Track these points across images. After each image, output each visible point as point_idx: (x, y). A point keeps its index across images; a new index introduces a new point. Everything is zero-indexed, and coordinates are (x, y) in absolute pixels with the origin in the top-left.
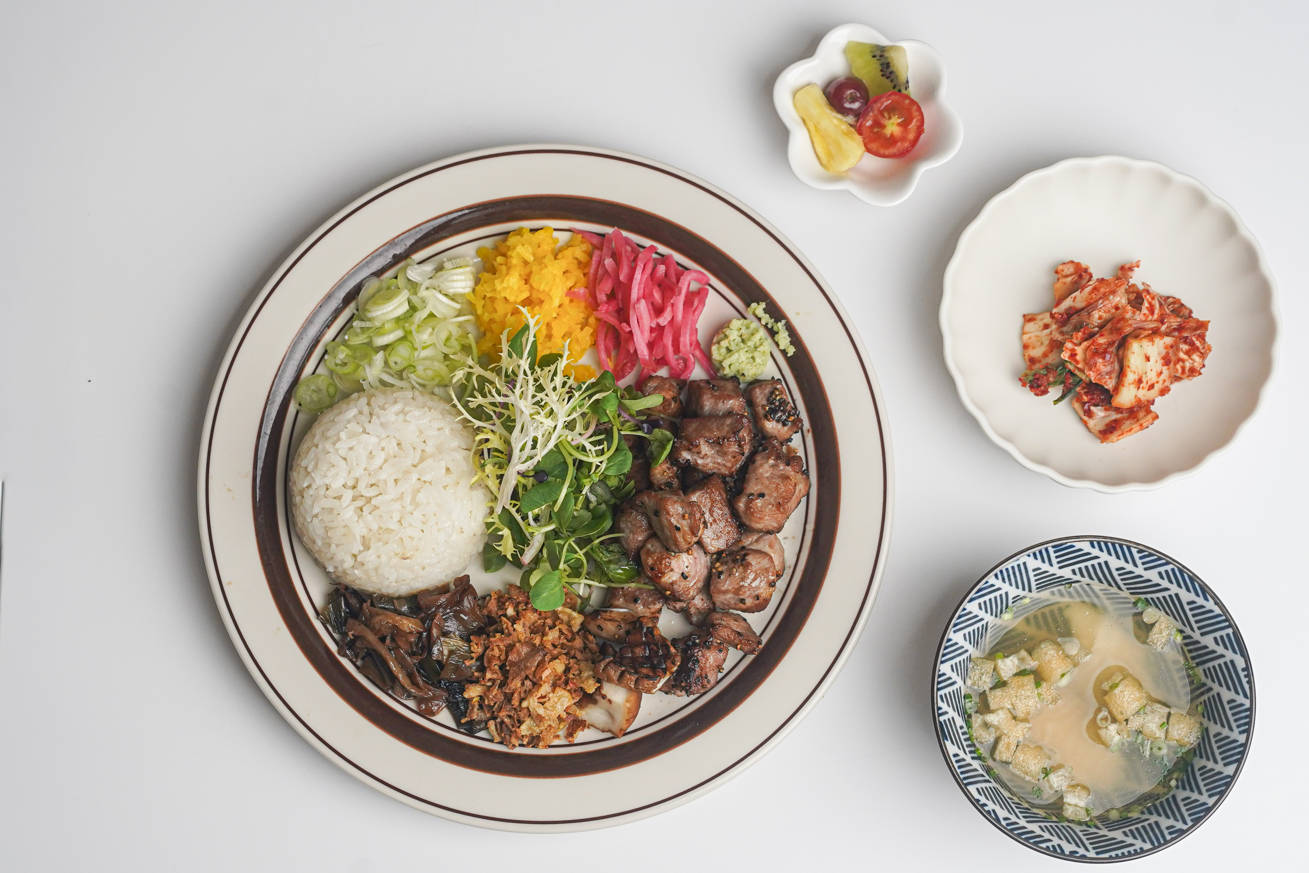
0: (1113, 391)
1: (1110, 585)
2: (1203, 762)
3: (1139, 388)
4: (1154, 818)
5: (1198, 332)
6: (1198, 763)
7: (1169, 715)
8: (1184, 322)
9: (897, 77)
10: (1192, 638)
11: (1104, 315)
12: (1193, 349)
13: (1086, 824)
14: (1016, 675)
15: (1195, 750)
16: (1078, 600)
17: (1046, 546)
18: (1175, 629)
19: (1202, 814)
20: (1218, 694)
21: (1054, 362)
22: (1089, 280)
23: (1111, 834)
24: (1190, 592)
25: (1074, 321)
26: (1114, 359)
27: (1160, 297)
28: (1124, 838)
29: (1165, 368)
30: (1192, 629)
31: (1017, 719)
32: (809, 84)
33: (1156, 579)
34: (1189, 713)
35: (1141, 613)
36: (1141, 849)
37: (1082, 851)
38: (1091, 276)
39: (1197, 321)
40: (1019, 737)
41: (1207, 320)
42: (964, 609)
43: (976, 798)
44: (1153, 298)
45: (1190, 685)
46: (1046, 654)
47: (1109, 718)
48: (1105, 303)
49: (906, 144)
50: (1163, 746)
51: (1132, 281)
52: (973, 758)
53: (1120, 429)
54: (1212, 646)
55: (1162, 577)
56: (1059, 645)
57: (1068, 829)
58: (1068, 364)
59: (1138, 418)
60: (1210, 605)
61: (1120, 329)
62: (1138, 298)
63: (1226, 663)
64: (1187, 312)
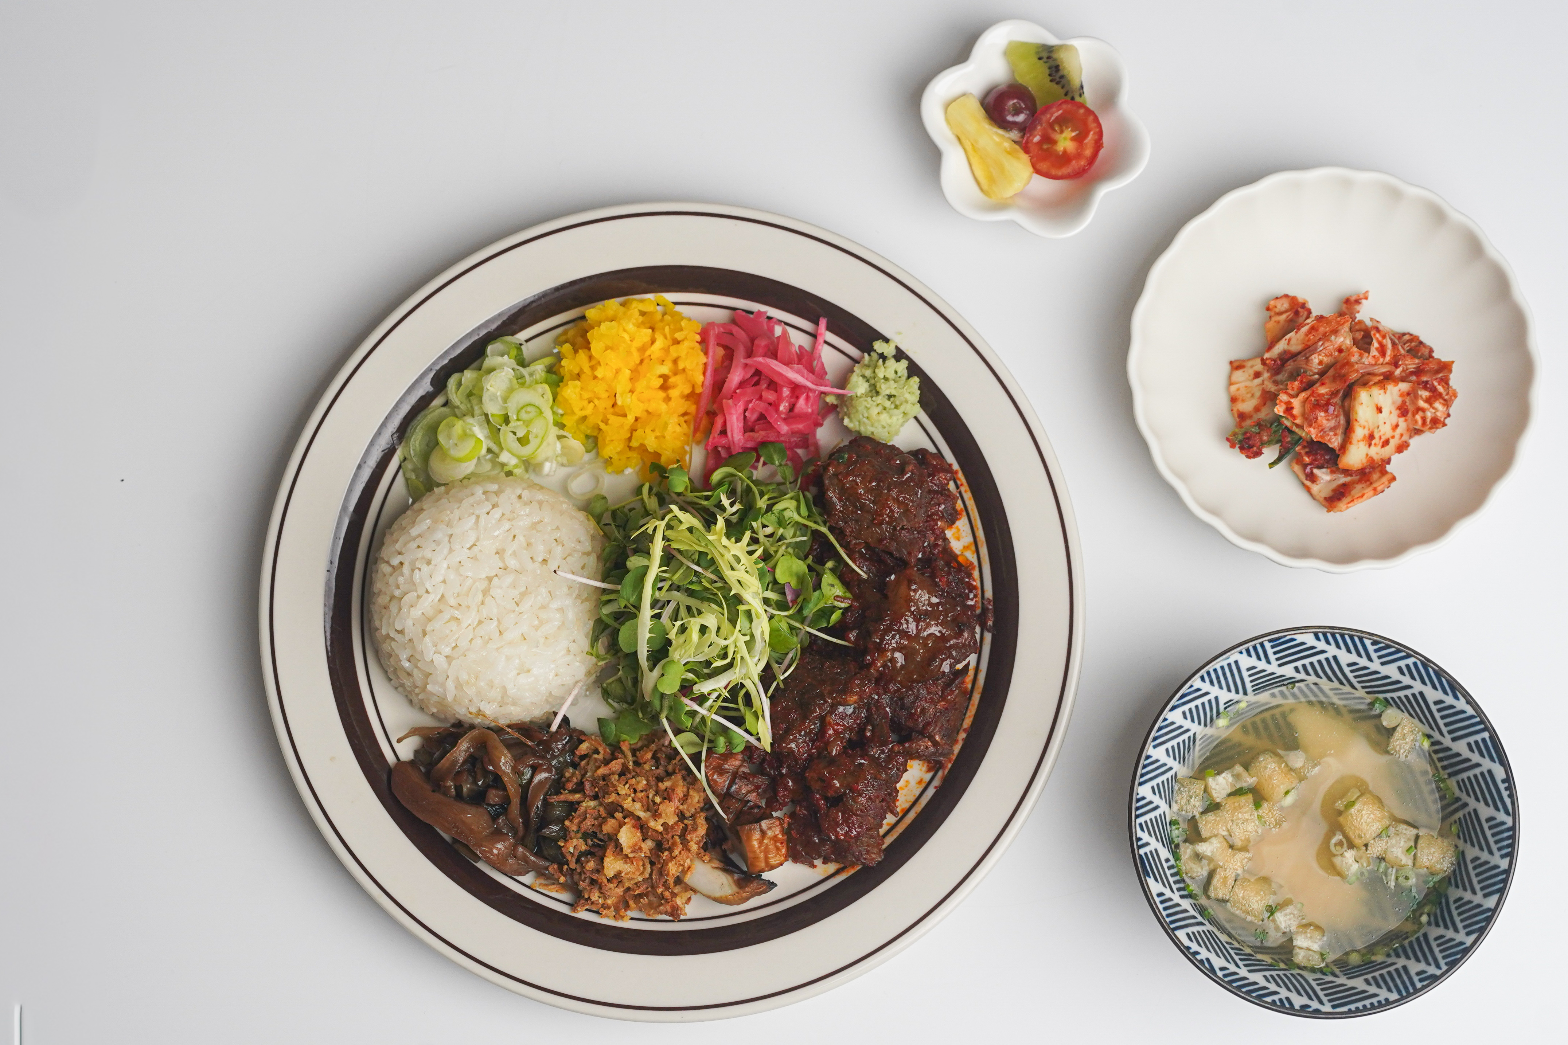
0: (1339, 450)
1: (1342, 683)
2: (1459, 893)
3: (1370, 445)
4: (1401, 962)
5: (1440, 375)
6: (1454, 893)
7: (1417, 837)
8: (1423, 364)
9: (1069, 82)
10: (1442, 744)
11: (1325, 359)
12: (1435, 395)
13: (1321, 970)
14: (1230, 795)
15: (1450, 879)
17: (1261, 640)
18: (1420, 733)
19: (1459, 956)
20: (1475, 811)
21: (1268, 417)
22: (1308, 317)
23: (1351, 983)
24: (1437, 689)
25: (1289, 367)
26: (1339, 411)
27: (1394, 335)
28: (1366, 988)
29: (1402, 420)
30: (1442, 734)
31: (1234, 848)
32: (964, 95)
33: (1395, 675)
34: (1441, 835)
35: (1380, 716)
36: (1386, 1000)
37: (1315, 1005)
38: (1309, 312)
39: (1439, 362)
40: (1237, 870)
41: (1451, 360)
42: (1165, 720)
43: (1186, 945)
44: (1384, 337)
45: (1441, 801)
46: (1266, 768)
47: (1345, 842)
48: (1326, 345)
49: (1083, 163)
50: (1411, 874)
51: (1359, 317)
52: (1182, 897)
53: (1350, 494)
54: (1466, 753)
55: (1402, 673)
56: (1281, 757)
57: (1299, 978)
58: (1284, 419)
59: (1371, 481)
60: (1461, 704)
61: (1344, 376)
62: (1366, 337)
63: (1482, 774)
64: (1426, 352)
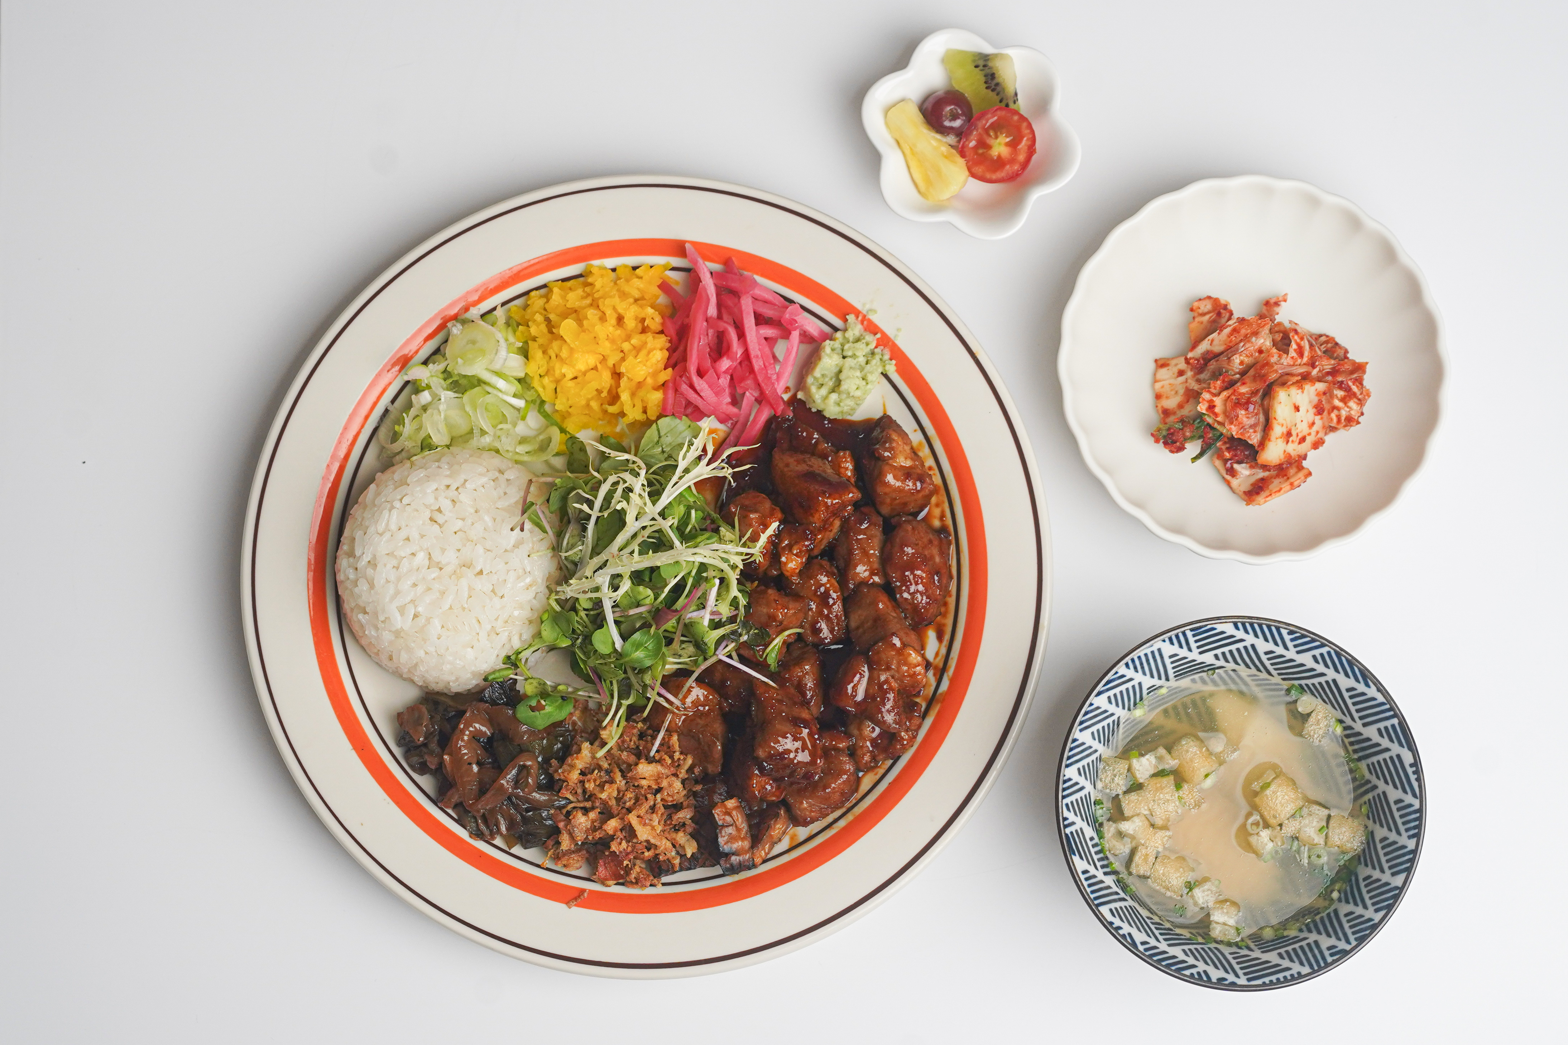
0: (1259, 446)
1: (1259, 670)
2: (1368, 871)
3: (1287, 442)
4: (1313, 937)
5: (1354, 376)
6: (1363, 871)
7: (1329, 817)
8: (1339, 364)
9: (1004, 89)
10: (1353, 728)
11: (1246, 360)
12: (1350, 395)
13: (1237, 945)
14: (1155, 775)
15: (1359, 857)
17: (1183, 629)
18: (1334, 719)
19: (1367, 932)
20: (1384, 793)
21: (1191, 414)
22: (1229, 319)
23: (1265, 957)
24: (1349, 677)
25: (1212, 367)
26: (1258, 410)
27: (1311, 337)
28: (1280, 961)
29: (1318, 418)
30: (1353, 719)
31: (1155, 826)
32: (903, 100)
33: (1310, 664)
34: (1352, 815)
35: (1296, 701)
36: (1299, 973)
37: (1231, 978)
38: (1231, 314)
39: (1354, 363)
40: (1158, 848)
41: (1365, 361)
42: (1091, 704)
43: (1109, 920)
44: (1302, 339)
45: (1353, 782)
46: (1187, 751)
47: (1261, 823)
48: (1247, 346)
49: (1016, 167)
50: (1323, 852)
51: (1278, 319)
52: (1105, 874)
53: (1268, 488)
54: (1376, 738)
55: (1317, 661)
56: (1201, 740)
57: (1216, 951)
58: (1206, 417)
59: (1288, 476)
60: (1372, 692)
61: (1264, 376)
62: (1285, 339)
63: (1391, 758)
64: (1341, 353)
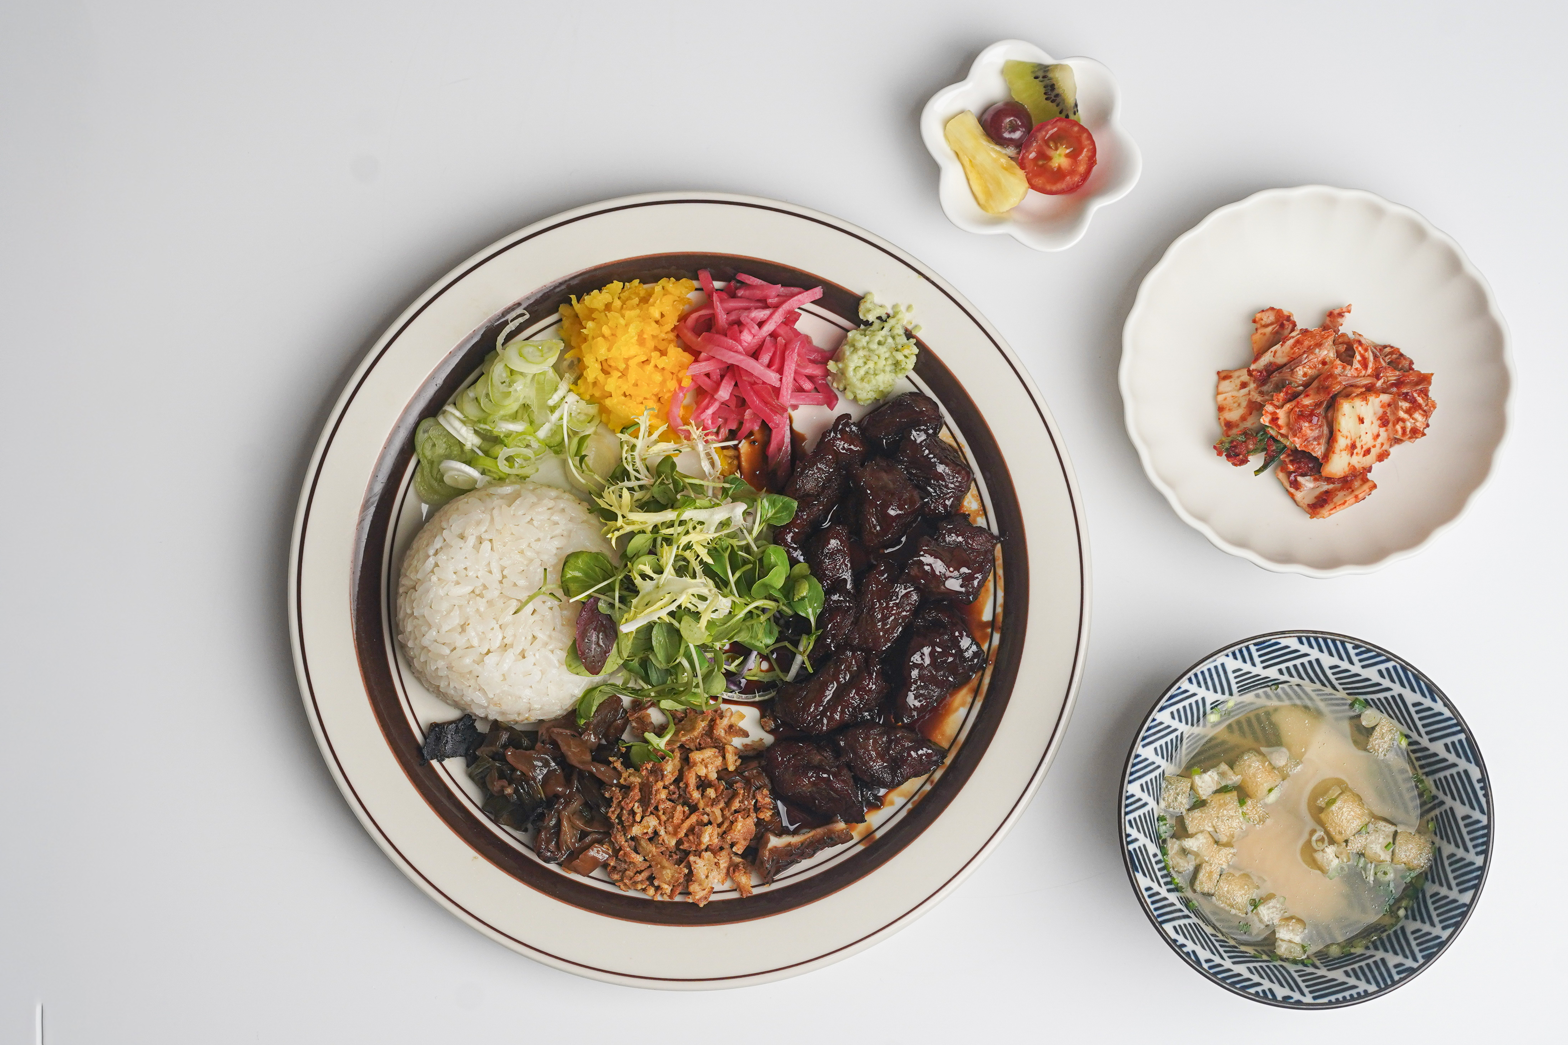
0: (1323, 459)
1: (1324, 685)
2: (1436, 888)
3: (1352, 454)
4: (1379, 955)
5: (1420, 387)
6: (1431, 888)
7: (1396, 834)
8: (1404, 376)
9: (1064, 100)
10: (1419, 744)
11: (1310, 372)
12: (1415, 406)
13: (1303, 963)
14: (1217, 792)
15: (1426, 874)
16: (1287, 702)
17: (1246, 644)
18: (1399, 734)
19: (1435, 950)
20: (1451, 809)
21: (1254, 427)
22: (1293, 330)
23: (1331, 975)
24: (1415, 692)
25: (1275, 379)
26: (1322, 422)
27: (1375, 348)
28: (1346, 979)
29: (1382, 431)
30: (1420, 735)
31: (1219, 843)
32: (962, 112)
33: (1376, 678)
34: (1419, 831)
35: (1359, 716)
36: (1365, 991)
37: (1296, 996)
38: (1294, 325)
39: (1419, 374)
40: (1222, 865)
41: (1430, 372)
42: (1154, 720)
43: (1173, 938)
44: (1366, 350)
46: (1250, 766)
47: (1326, 838)
48: (1310, 358)
49: (1077, 179)
51: (1342, 330)
52: (1169, 891)
53: (1332, 501)
54: (1443, 753)
55: (1382, 676)
56: (1264, 755)
57: (1281, 969)
58: (1269, 429)
59: (1353, 488)
60: (1439, 707)
61: (1327, 388)
62: (1349, 350)
63: (1458, 773)
64: (1406, 364)
